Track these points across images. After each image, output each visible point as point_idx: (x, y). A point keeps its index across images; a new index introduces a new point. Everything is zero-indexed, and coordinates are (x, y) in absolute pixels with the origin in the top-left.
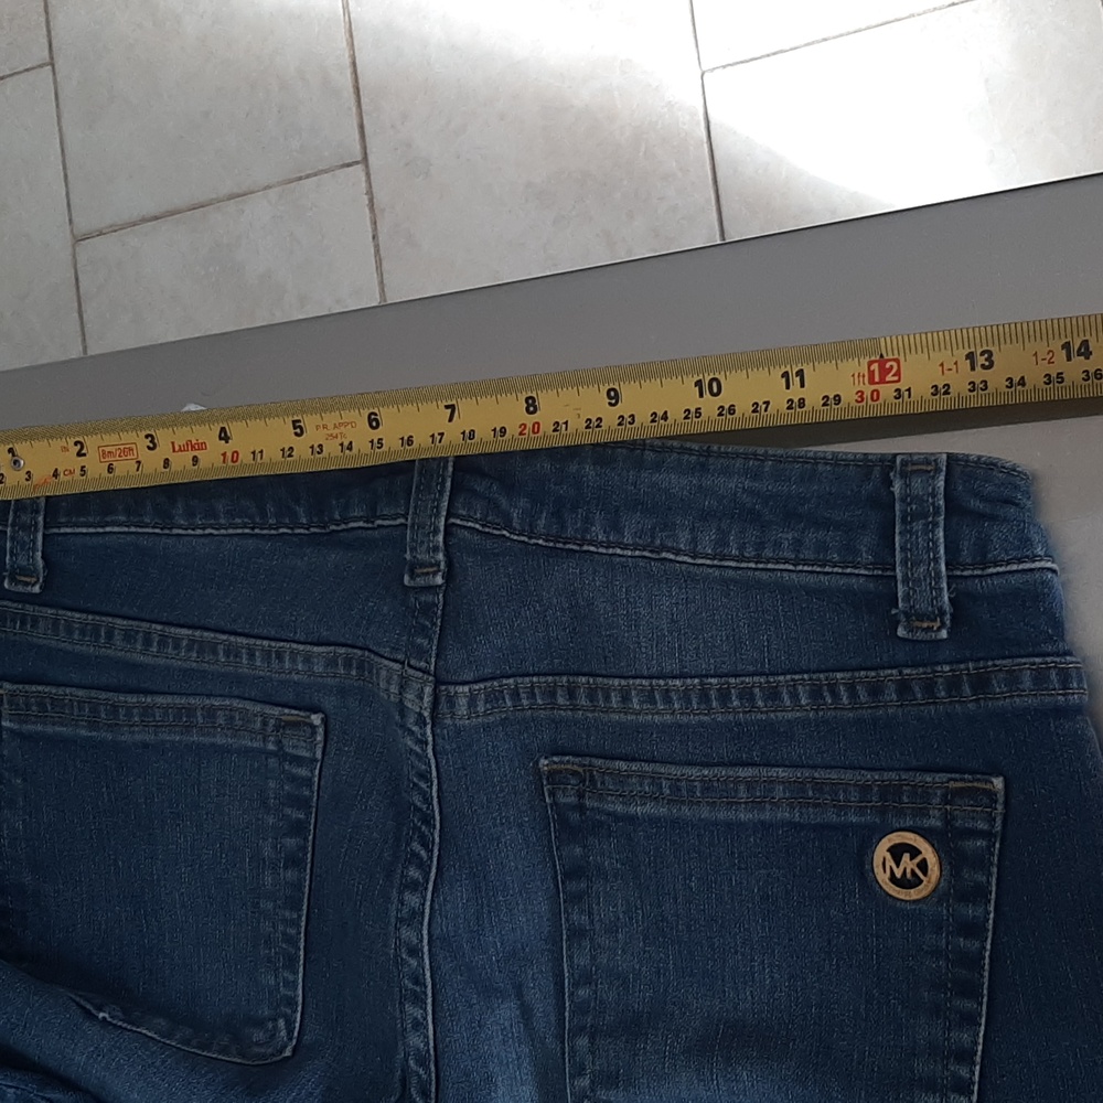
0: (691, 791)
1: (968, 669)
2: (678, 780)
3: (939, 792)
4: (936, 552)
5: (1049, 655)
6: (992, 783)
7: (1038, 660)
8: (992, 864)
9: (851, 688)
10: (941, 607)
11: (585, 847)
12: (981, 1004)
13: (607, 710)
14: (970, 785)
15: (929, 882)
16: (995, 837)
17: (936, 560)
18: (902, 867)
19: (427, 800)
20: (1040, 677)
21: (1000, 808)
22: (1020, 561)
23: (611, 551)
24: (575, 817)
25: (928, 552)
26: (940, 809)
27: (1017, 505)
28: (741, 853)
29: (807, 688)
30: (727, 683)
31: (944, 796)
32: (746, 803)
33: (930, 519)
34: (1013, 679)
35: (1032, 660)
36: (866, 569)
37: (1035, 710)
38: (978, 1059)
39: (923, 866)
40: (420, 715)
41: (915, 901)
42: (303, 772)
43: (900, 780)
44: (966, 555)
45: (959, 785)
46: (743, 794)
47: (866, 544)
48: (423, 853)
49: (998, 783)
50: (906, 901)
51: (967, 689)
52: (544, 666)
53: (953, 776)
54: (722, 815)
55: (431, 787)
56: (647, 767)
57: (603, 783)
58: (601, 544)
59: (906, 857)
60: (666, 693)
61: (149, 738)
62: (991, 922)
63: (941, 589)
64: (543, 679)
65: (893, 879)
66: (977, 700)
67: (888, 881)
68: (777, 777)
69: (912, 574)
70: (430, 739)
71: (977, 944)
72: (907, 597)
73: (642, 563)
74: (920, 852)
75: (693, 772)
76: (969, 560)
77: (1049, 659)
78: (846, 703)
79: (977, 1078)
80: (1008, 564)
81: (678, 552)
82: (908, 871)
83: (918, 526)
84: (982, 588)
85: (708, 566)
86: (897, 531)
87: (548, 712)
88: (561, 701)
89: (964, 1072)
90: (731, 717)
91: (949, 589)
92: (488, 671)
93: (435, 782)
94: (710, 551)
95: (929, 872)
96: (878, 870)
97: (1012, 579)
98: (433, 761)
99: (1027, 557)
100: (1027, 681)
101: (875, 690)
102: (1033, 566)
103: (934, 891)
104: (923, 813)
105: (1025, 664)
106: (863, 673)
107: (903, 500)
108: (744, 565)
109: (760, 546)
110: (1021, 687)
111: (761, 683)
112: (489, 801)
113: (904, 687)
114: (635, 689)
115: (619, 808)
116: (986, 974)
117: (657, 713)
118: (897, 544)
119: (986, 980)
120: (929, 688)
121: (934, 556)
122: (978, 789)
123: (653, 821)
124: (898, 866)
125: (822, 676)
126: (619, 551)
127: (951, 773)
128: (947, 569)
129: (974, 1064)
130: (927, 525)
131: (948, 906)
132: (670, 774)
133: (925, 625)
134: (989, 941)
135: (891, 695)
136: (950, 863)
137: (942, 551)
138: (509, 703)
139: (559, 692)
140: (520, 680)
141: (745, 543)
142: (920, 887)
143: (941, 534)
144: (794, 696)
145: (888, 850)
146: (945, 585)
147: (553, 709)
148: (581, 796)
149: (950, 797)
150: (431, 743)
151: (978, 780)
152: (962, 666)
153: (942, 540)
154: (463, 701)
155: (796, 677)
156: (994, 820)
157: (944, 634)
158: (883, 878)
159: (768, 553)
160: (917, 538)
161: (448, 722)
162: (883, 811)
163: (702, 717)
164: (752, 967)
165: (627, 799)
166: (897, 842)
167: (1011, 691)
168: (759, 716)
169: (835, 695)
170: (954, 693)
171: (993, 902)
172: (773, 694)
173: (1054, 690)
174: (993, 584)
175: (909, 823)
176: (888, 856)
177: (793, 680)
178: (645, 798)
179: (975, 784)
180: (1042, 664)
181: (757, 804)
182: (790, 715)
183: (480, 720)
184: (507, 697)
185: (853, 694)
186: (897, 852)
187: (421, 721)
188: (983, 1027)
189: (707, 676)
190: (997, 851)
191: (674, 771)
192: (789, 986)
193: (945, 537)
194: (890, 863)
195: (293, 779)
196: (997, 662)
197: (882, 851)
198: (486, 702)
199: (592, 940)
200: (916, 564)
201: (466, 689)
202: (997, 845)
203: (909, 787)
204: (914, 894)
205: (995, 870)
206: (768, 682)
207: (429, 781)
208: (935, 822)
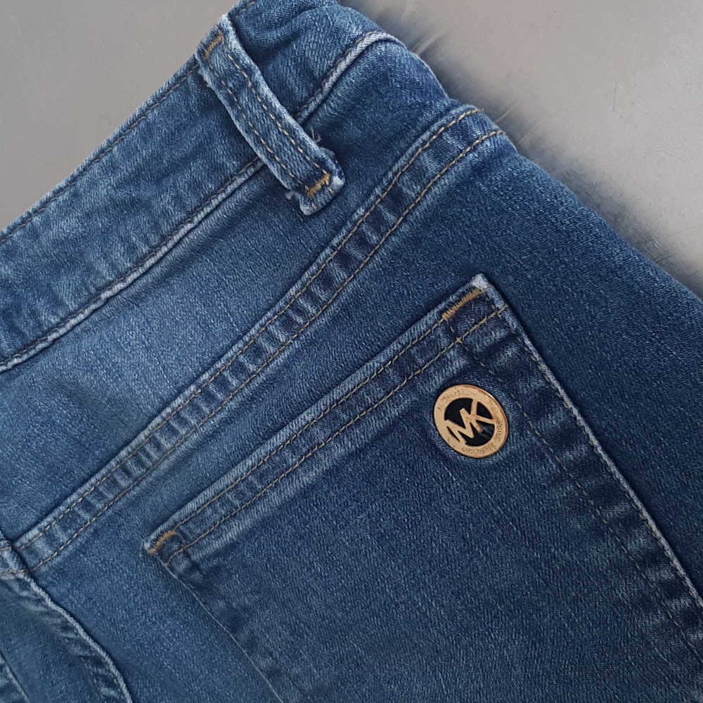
0: (251, 487)
1: (378, 197)
2: (237, 486)
3: (440, 332)
4: (273, 110)
5: (432, 123)
6: (474, 288)
7: (424, 137)
8: (536, 363)
9: (308, 294)
10: (316, 158)
11: (223, 598)
12: (631, 501)
13: (156, 464)
14: (461, 304)
15: (499, 422)
16: (519, 335)
17: (279, 118)
18: (467, 425)
19: (85, 646)
20: (439, 150)
21: (500, 305)
22: (343, 55)
23: (68, 326)
24: (197, 576)
25: (267, 116)
26: (453, 347)
27: (310, 8)
28: (332, 513)
29: (277, 323)
30: (217, 370)
31: (447, 331)
32: (301, 465)
33: (250, 84)
34: (417, 173)
35: (420, 141)
36: (240, 176)
37: (457, 186)
38: (669, 553)
39: (482, 410)
40: (18, 580)
41: (502, 449)
43: (404, 347)
44: (300, 92)
45: (451, 312)
46: (292, 459)
47: (223, 153)
48: (112, 693)
49: (480, 282)
50: (495, 453)
51: (390, 217)
52: (91, 463)
53: (441, 307)
54: (290, 491)
55: (77, 634)
56: (209, 493)
57: (191, 532)
58: (58, 325)
59: (463, 412)
60: (178, 415)
62: (579, 418)
63: (303, 142)
64: (98, 476)
65: (470, 442)
66: (405, 220)
67: (467, 446)
68: (308, 422)
69: (272, 148)
70: (43, 594)
71: (584, 448)
72: (284, 173)
73: (95, 317)
74: (471, 400)
75: (240, 469)
76: (305, 94)
77: (434, 127)
78: (314, 312)
79: (682, 572)
80: (335, 66)
81: (109, 285)
82: (475, 425)
83: (244, 99)
84: (335, 110)
85: (138, 278)
86: (233, 118)
87: (124, 500)
88: (123, 484)
89: (666, 575)
90: (239, 398)
91: (311, 136)
92: (47, 501)
93: (78, 626)
94: (129, 265)
95: (492, 413)
96: (452, 442)
97: (351, 78)
98: (60, 610)
99: (348, 46)
100: (430, 164)
101: (326, 280)
102: (358, 50)
103: (509, 426)
104: (443, 362)
105: (417, 149)
106: (307, 275)
107: (219, 87)
108: (159, 255)
109: (156, 226)
110: (429, 174)
111: (240, 349)
112: (129, 611)
113: (344, 258)
114: (157, 431)
115: (217, 545)
116: (613, 469)
117: (186, 440)
118: (241, 131)
119: (618, 475)
120: (362, 242)
121: (275, 115)
122: (469, 303)
123: (249, 534)
124: (464, 426)
125: (281, 303)
126: (73, 322)
127: (436, 305)
128: (295, 118)
129: (669, 560)
130: (250, 92)
131: (533, 431)
132: (227, 486)
133: (319, 186)
134: (592, 437)
135: (339, 274)
136: (503, 390)
137: (277, 105)
138: (87, 516)
139: (118, 478)
140: (80, 491)
141: (145, 236)
142: (496, 431)
143: (265, 90)
144: (273, 339)
145: (446, 419)
146: (302, 134)
147: (125, 494)
148: (187, 556)
149: (451, 330)
150: (46, 597)
151: (464, 294)
152: (372, 198)
153: (270, 94)
154: (40, 545)
155: (262, 321)
156: (504, 320)
157: (338, 181)
158: (460, 446)
159: (165, 228)
160: (251, 111)
161: (44, 569)
162: (412, 386)
163: (218, 416)
164: (419, 609)
165: (216, 532)
166: (446, 405)
167: (424, 186)
168: (259, 380)
169: (301, 312)
170: (383, 229)
171: (566, 398)
172: (256, 351)
173: (461, 151)
174: (339, 98)
175: (439, 380)
176: (449, 423)
177: (262, 326)
178: (227, 521)
179: (465, 300)
180: (431, 136)
181: (311, 460)
182: (280, 360)
183: (71, 548)
184: (81, 512)
185: (314, 299)
186: (453, 413)
187: (24, 585)
188: (651, 522)
189: (199, 376)
190: (532, 348)
191: (228, 479)
192: (463, 603)
193: (272, 89)
194: (456, 429)
196: (395, 168)
197: (442, 424)
198: (65, 529)
199: (288, 675)
200: (266, 135)
201: (35, 532)
202: (528, 342)
203: (415, 348)
204: (497, 441)
205: (543, 367)
206: (246, 343)
207: (72, 629)
208: (459, 363)
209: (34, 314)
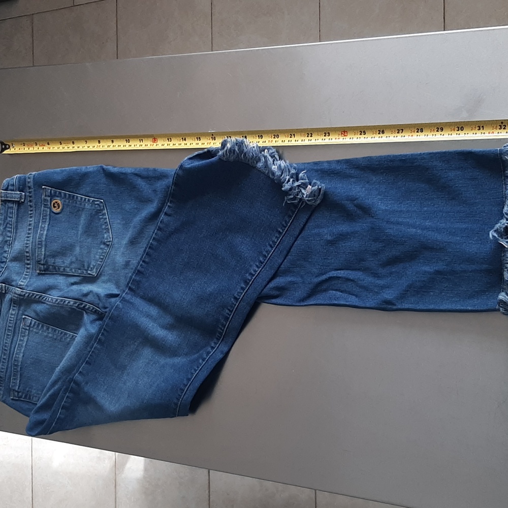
0: (40, 241)
1: (28, 190)
8: (55, 190)
10: (20, 193)
11: (50, 266)
19: (37, 295)
21: (47, 187)
26: (47, 198)
36: (14, 205)
39: (56, 203)
41: (62, 205)
42: (33, 323)
46: (42, 232)
47: (10, 205)
50: (62, 207)
51: (30, 190)
61: (22, 355)
62: (64, 192)
63: (17, 193)
66: (32, 189)
69: (15, 198)
71: (67, 195)
72: (18, 199)
74: (54, 203)
76: (13, 188)
78: (33, 212)
83: (8, 196)
86: (8, 199)
90: (32, 233)
96: (57, 211)
101: (31, 207)
103: (60, 201)
104: (48, 201)
109: (10, 224)
113: (30, 201)
115: (43, 257)
120: (30, 197)
121: (12, 194)
123: (45, 250)
128: (14, 191)
131: (62, 199)
133: (22, 196)
134: (67, 192)
135: (31, 204)
136: (56, 197)
137: (12, 192)
142: (59, 203)
144: (31, 221)
156: (49, 189)
157: (23, 193)
160: (10, 196)
162: (48, 208)
165: (42, 255)
168: (32, 228)
169: (31, 214)
170: (31, 193)
171: (61, 191)
172: (30, 225)
175: (49, 204)
178: (41, 251)
181: (44, 230)
182: (33, 222)
185: (31, 210)
193: (10, 191)
195: (34, 325)
202: (52, 189)
203: (44, 202)
205: (57, 190)
208: (49, 199)
209: (4, 257)
